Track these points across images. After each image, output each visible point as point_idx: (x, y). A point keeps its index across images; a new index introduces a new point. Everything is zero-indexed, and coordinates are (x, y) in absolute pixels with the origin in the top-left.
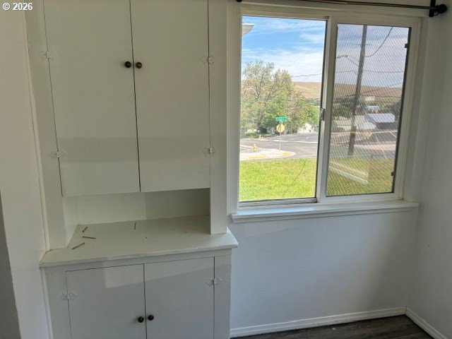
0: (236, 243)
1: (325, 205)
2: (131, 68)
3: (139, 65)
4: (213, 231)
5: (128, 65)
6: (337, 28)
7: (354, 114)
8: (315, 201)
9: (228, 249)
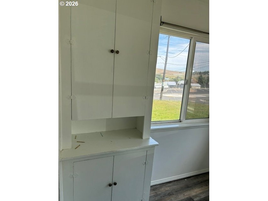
0: (157, 143)
1: (186, 123)
2: (113, 53)
3: (117, 52)
4: (144, 137)
5: (112, 51)
6: (196, 43)
7: (163, 81)
8: (180, 121)
9: (154, 146)
